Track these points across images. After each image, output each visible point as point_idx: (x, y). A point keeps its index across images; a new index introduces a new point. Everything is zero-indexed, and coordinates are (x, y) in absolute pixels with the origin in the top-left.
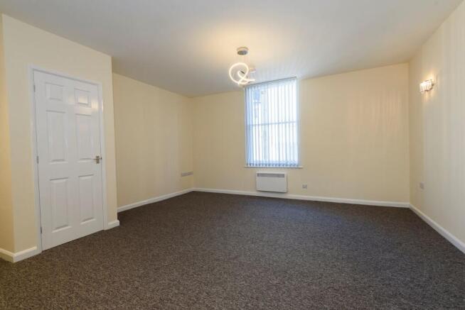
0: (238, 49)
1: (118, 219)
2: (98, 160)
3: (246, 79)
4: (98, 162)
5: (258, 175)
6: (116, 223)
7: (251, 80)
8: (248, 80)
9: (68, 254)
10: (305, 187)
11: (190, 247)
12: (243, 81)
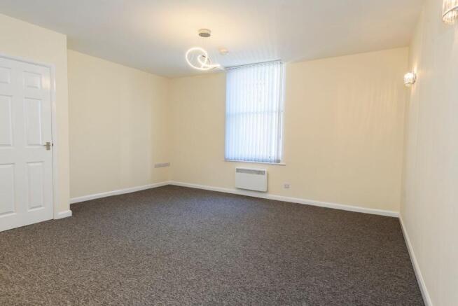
0: (200, 30)
1: (71, 209)
2: (48, 146)
3: (207, 65)
4: (48, 149)
5: (238, 170)
6: (68, 213)
7: (215, 66)
8: (211, 67)
9: (8, 240)
10: (287, 187)
11: (130, 241)
12: (204, 67)
